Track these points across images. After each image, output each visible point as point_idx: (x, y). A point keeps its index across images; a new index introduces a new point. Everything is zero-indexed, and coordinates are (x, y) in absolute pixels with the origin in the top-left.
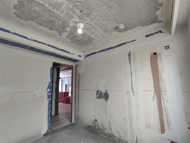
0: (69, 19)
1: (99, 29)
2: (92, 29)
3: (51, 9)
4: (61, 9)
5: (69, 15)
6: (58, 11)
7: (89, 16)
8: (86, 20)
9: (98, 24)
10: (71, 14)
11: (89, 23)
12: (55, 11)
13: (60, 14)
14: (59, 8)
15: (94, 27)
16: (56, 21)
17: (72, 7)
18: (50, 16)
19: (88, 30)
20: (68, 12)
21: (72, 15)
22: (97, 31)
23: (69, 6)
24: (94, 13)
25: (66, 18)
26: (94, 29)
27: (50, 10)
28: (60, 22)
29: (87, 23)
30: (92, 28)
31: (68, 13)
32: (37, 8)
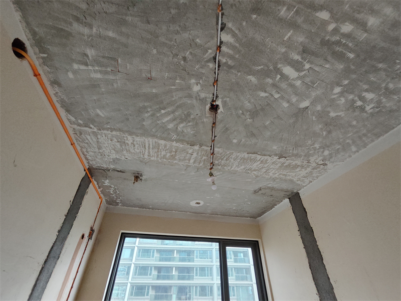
0: (221, 153)
1: (160, 161)
2: (168, 155)
3: (254, 155)
4: (239, 160)
5: (225, 159)
6: (243, 156)
7: (196, 170)
8: (194, 162)
9: (172, 166)
10: (223, 161)
11: (187, 161)
12: (246, 156)
13: (238, 154)
14: (242, 161)
15: (170, 159)
16: (243, 140)
17: (225, 168)
18: (256, 144)
19: (174, 150)
20: (228, 161)
21: (220, 160)
22: (158, 156)
23: (229, 168)
24: (194, 174)
25: (228, 153)
26: (167, 156)
28: (235, 141)
29: (189, 161)
30: (171, 156)
31: (226, 160)
32: (275, 148)
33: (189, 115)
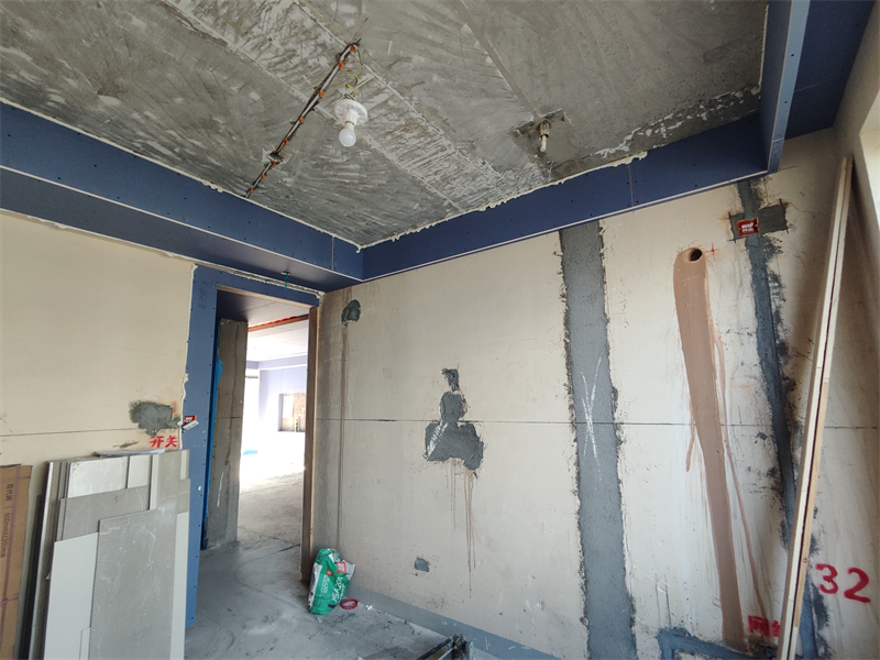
0: (298, 82)
1: (442, 132)
2: (408, 135)
3: (208, 29)
4: (255, 30)
5: (296, 60)
6: (242, 41)
9: (434, 111)
10: (306, 54)
11: (391, 103)
13: (253, 56)
15: (419, 125)
16: (235, 89)
17: (309, 24)
18: (201, 63)
19: (389, 137)
20: (291, 46)
21: (311, 62)
22: (429, 143)
23: (296, 15)
24: (416, 58)
25: (280, 75)
26: (415, 134)
27: (205, 36)
29: (386, 102)
30: (406, 130)
31: (293, 54)
33: (317, 166)
